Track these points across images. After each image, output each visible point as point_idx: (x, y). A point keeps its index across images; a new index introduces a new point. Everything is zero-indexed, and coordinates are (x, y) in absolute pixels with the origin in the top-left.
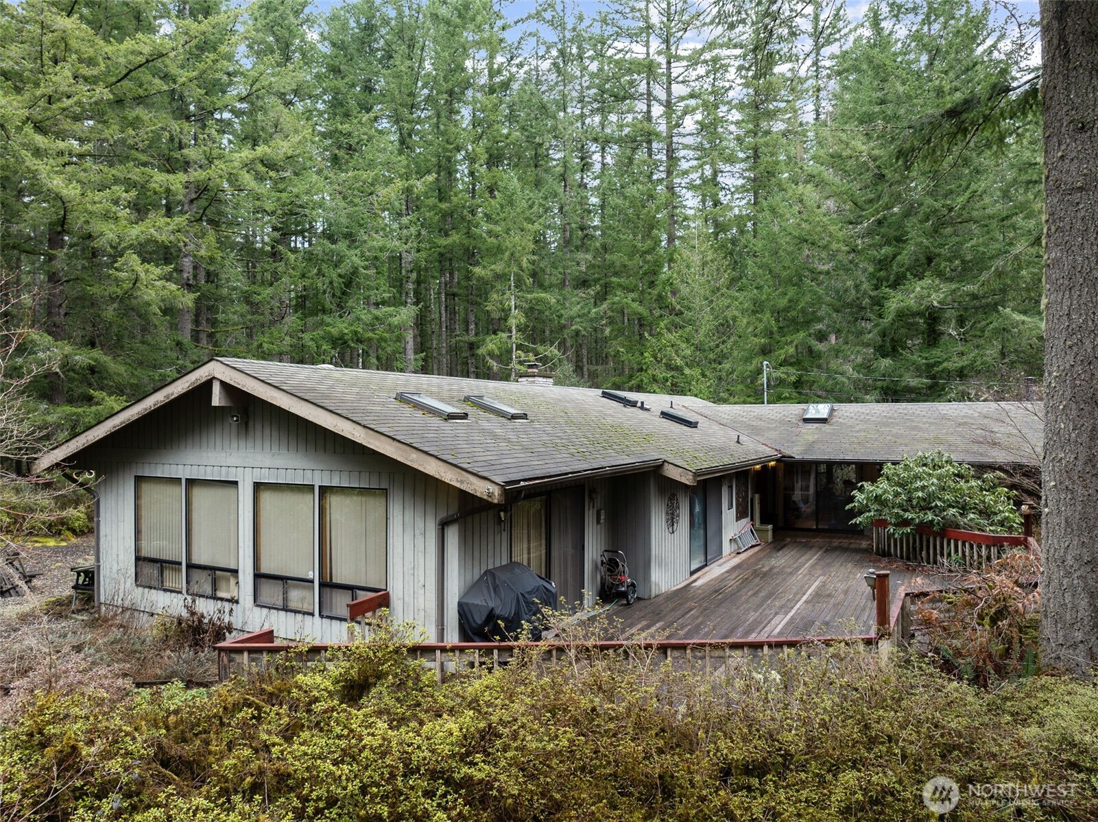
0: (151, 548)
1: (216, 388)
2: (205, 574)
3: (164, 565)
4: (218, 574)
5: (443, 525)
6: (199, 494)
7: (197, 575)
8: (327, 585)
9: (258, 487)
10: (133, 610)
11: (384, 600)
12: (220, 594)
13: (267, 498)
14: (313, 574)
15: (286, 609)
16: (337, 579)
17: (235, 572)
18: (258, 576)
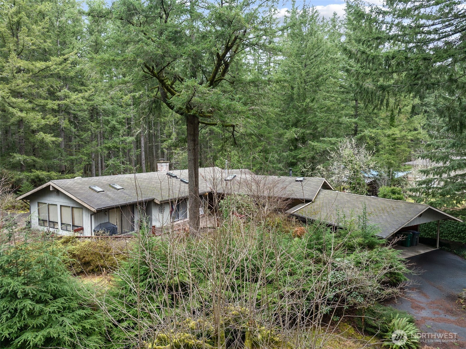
0: (41, 218)
1: (51, 187)
2: (52, 223)
3: (44, 221)
4: (55, 223)
5: (91, 215)
6: (50, 206)
7: (51, 223)
8: (73, 226)
9: (61, 206)
10: (38, 230)
11: (82, 229)
12: (55, 227)
13: (63, 208)
14: (71, 224)
15: (67, 230)
16: (75, 225)
17: (57, 223)
18: (62, 224)
